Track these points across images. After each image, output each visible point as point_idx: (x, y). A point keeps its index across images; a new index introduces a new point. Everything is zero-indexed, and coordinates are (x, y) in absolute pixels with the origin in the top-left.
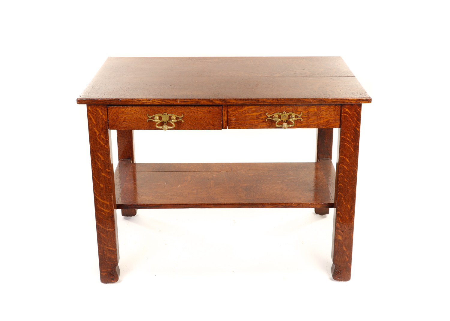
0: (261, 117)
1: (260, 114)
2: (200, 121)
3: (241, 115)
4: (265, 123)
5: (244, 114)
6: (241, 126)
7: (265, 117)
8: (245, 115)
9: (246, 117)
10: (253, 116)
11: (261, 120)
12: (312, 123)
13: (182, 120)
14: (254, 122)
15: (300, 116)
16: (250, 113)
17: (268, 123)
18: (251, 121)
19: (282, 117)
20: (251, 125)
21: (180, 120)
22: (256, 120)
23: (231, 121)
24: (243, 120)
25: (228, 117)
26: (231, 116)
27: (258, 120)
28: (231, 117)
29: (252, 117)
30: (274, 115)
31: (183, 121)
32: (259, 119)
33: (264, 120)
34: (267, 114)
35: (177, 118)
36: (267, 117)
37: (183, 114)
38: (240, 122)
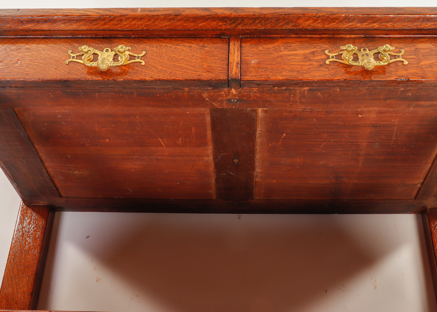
0: (316, 58)
1: (313, 53)
2: (181, 64)
3: (271, 54)
4: (324, 69)
5: (277, 53)
6: (272, 74)
7: (324, 57)
8: (280, 54)
9: (281, 57)
10: (297, 55)
11: (315, 63)
12: (430, 69)
13: (141, 61)
14: (299, 67)
15: (400, 54)
16: (290, 51)
17: (330, 68)
18: (294, 65)
19: (360, 58)
20: (293, 71)
21: (137, 60)
22: (304, 64)
23: (248, 64)
24: (274, 63)
25: (243, 58)
26: (248, 56)
27: (308, 63)
28: (249, 58)
29: (294, 57)
30: (342, 54)
31: (143, 63)
32: (310, 60)
33: (322, 63)
34: (327, 52)
35: (132, 57)
36: (328, 57)
37: (146, 51)
38: (269, 67)
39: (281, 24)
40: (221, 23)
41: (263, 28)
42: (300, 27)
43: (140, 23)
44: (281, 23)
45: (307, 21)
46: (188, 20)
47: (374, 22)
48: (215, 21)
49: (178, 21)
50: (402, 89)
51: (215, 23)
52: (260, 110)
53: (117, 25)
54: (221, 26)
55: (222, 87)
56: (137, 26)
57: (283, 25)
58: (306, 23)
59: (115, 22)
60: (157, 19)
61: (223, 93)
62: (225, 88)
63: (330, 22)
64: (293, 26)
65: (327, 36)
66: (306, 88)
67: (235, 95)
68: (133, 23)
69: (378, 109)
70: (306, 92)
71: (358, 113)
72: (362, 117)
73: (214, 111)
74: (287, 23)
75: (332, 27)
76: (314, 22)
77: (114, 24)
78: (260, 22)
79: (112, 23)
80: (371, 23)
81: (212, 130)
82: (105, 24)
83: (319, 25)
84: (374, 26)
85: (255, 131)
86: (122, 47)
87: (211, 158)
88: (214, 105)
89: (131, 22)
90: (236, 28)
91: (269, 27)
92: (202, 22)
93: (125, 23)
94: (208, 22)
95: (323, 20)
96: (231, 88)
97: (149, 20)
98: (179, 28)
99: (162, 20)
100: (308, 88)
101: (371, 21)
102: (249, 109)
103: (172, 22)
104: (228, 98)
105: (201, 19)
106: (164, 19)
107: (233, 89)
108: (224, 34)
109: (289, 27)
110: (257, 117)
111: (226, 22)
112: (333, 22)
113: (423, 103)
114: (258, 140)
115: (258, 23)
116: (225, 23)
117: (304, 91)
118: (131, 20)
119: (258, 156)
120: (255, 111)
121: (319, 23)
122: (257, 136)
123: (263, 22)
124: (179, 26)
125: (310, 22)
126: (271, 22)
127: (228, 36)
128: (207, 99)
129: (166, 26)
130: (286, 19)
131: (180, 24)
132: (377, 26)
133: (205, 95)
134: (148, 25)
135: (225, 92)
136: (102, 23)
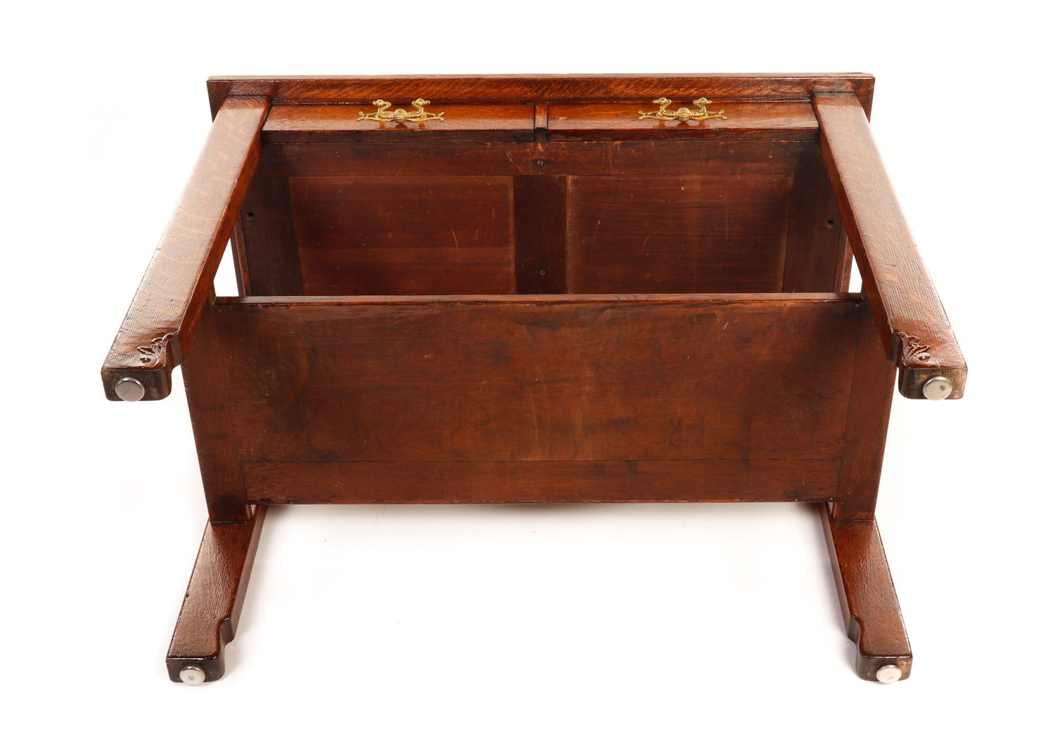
0: (629, 116)
3: (580, 114)
5: (587, 113)
6: (580, 126)
8: (590, 113)
15: (720, 113)
21: (436, 118)
26: (556, 115)
31: (442, 120)
34: (640, 112)
39: (591, 90)
40: (526, 89)
41: (571, 96)
42: (612, 94)
43: (438, 89)
44: (591, 88)
45: (619, 85)
46: (491, 85)
47: (692, 87)
48: (519, 86)
49: (480, 86)
50: (722, 143)
51: (520, 89)
52: (570, 178)
53: (412, 91)
54: (526, 93)
55: (528, 141)
56: (434, 93)
57: (593, 92)
58: (618, 88)
59: (410, 87)
60: (457, 84)
61: (528, 150)
62: (531, 142)
63: (644, 87)
64: (604, 92)
65: (642, 102)
66: (618, 142)
67: (541, 153)
68: (431, 88)
69: (702, 177)
70: (618, 148)
71: (680, 184)
72: (686, 191)
73: (519, 179)
74: (598, 89)
75: (646, 94)
76: (627, 87)
77: (409, 90)
78: (568, 88)
79: (407, 88)
80: (689, 88)
81: (514, 217)
82: (399, 90)
83: (632, 92)
84: (692, 93)
85: (564, 215)
86: (421, 101)
87: (512, 269)
88: (518, 170)
89: (428, 87)
90: (542, 97)
91: (578, 94)
92: (506, 87)
93: (422, 89)
94: (512, 87)
95: (636, 84)
96: (538, 142)
97: (448, 85)
98: (481, 96)
99: (462, 85)
100: (620, 142)
101: (687, 86)
102: (557, 176)
103: (473, 87)
104: (535, 157)
105: (505, 83)
106: (465, 83)
107: (539, 144)
108: (530, 101)
109: (600, 94)
110: (566, 191)
111: (531, 87)
112: (648, 87)
113: (750, 165)
114: (569, 234)
115: (567, 88)
116: (530, 89)
117: (616, 146)
118: (428, 84)
119: (569, 267)
120: (564, 180)
121: (632, 88)
122: (568, 227)
123: (571, 87)
124: (480, 93)
125: (622, 87)
126: (580, 88)
127: (534, 102)
128: (511, 160)
129: (466, 93)
130: (596, 83)
131: (481, 90)
132: (695, 93)
133: (509, 154)
134: (447, 92)
135: (531, 149)
136: (396, 88)
